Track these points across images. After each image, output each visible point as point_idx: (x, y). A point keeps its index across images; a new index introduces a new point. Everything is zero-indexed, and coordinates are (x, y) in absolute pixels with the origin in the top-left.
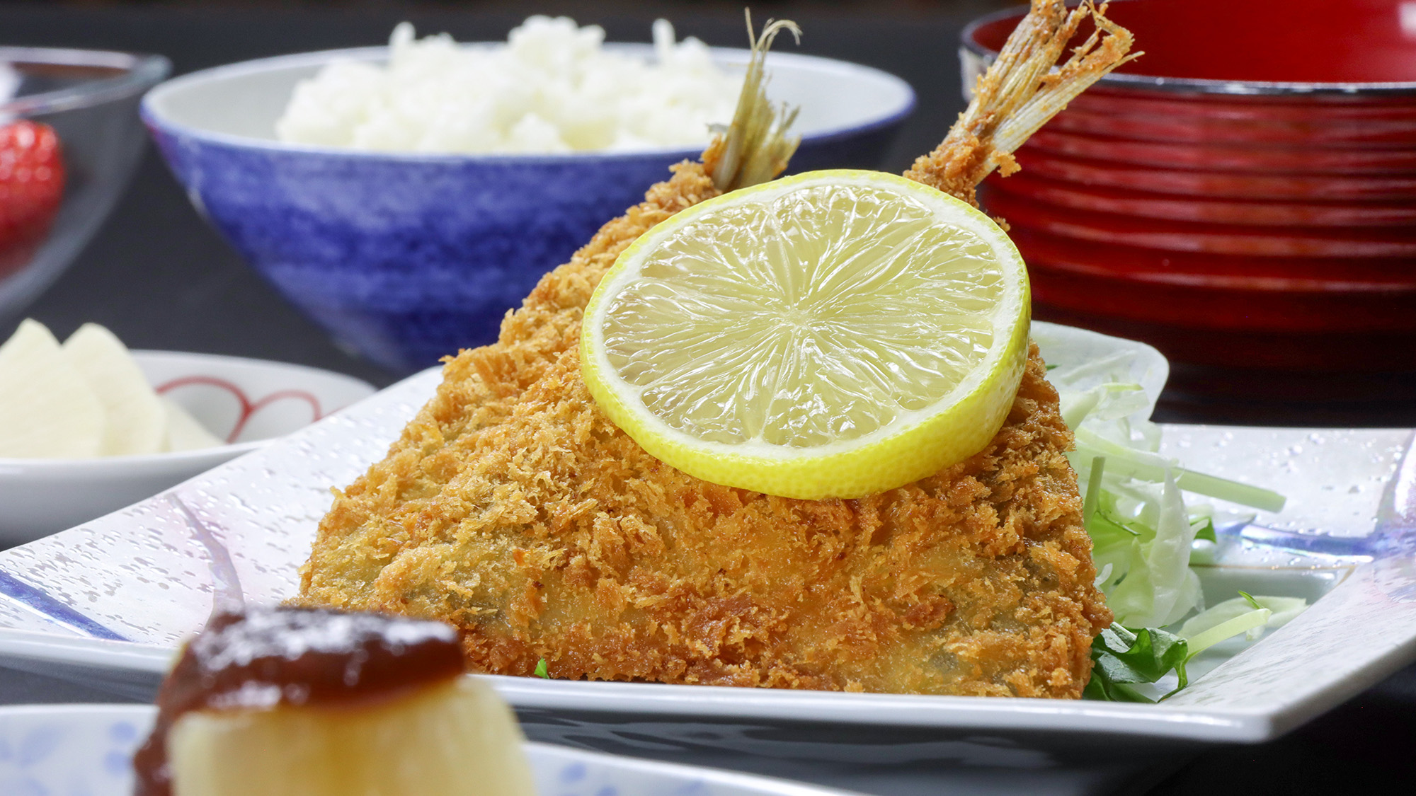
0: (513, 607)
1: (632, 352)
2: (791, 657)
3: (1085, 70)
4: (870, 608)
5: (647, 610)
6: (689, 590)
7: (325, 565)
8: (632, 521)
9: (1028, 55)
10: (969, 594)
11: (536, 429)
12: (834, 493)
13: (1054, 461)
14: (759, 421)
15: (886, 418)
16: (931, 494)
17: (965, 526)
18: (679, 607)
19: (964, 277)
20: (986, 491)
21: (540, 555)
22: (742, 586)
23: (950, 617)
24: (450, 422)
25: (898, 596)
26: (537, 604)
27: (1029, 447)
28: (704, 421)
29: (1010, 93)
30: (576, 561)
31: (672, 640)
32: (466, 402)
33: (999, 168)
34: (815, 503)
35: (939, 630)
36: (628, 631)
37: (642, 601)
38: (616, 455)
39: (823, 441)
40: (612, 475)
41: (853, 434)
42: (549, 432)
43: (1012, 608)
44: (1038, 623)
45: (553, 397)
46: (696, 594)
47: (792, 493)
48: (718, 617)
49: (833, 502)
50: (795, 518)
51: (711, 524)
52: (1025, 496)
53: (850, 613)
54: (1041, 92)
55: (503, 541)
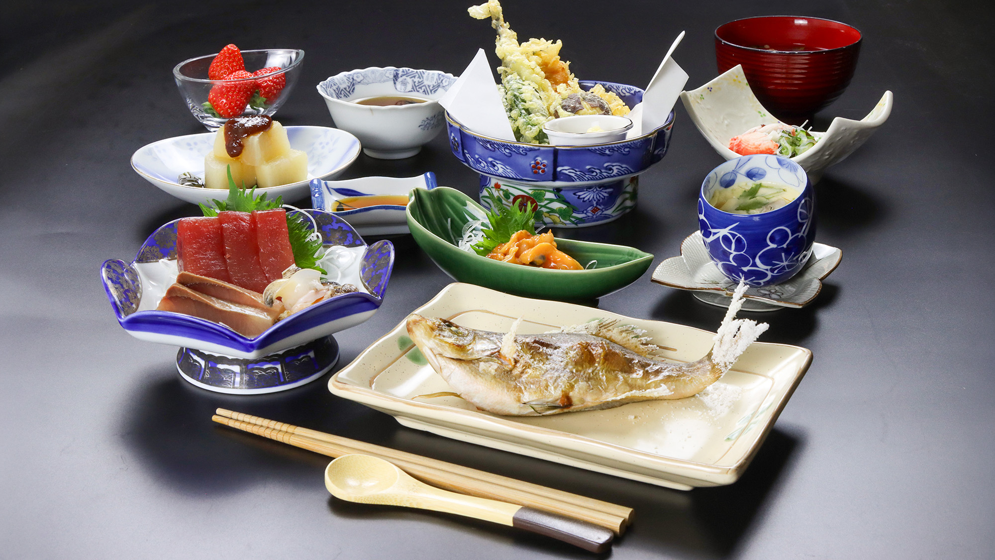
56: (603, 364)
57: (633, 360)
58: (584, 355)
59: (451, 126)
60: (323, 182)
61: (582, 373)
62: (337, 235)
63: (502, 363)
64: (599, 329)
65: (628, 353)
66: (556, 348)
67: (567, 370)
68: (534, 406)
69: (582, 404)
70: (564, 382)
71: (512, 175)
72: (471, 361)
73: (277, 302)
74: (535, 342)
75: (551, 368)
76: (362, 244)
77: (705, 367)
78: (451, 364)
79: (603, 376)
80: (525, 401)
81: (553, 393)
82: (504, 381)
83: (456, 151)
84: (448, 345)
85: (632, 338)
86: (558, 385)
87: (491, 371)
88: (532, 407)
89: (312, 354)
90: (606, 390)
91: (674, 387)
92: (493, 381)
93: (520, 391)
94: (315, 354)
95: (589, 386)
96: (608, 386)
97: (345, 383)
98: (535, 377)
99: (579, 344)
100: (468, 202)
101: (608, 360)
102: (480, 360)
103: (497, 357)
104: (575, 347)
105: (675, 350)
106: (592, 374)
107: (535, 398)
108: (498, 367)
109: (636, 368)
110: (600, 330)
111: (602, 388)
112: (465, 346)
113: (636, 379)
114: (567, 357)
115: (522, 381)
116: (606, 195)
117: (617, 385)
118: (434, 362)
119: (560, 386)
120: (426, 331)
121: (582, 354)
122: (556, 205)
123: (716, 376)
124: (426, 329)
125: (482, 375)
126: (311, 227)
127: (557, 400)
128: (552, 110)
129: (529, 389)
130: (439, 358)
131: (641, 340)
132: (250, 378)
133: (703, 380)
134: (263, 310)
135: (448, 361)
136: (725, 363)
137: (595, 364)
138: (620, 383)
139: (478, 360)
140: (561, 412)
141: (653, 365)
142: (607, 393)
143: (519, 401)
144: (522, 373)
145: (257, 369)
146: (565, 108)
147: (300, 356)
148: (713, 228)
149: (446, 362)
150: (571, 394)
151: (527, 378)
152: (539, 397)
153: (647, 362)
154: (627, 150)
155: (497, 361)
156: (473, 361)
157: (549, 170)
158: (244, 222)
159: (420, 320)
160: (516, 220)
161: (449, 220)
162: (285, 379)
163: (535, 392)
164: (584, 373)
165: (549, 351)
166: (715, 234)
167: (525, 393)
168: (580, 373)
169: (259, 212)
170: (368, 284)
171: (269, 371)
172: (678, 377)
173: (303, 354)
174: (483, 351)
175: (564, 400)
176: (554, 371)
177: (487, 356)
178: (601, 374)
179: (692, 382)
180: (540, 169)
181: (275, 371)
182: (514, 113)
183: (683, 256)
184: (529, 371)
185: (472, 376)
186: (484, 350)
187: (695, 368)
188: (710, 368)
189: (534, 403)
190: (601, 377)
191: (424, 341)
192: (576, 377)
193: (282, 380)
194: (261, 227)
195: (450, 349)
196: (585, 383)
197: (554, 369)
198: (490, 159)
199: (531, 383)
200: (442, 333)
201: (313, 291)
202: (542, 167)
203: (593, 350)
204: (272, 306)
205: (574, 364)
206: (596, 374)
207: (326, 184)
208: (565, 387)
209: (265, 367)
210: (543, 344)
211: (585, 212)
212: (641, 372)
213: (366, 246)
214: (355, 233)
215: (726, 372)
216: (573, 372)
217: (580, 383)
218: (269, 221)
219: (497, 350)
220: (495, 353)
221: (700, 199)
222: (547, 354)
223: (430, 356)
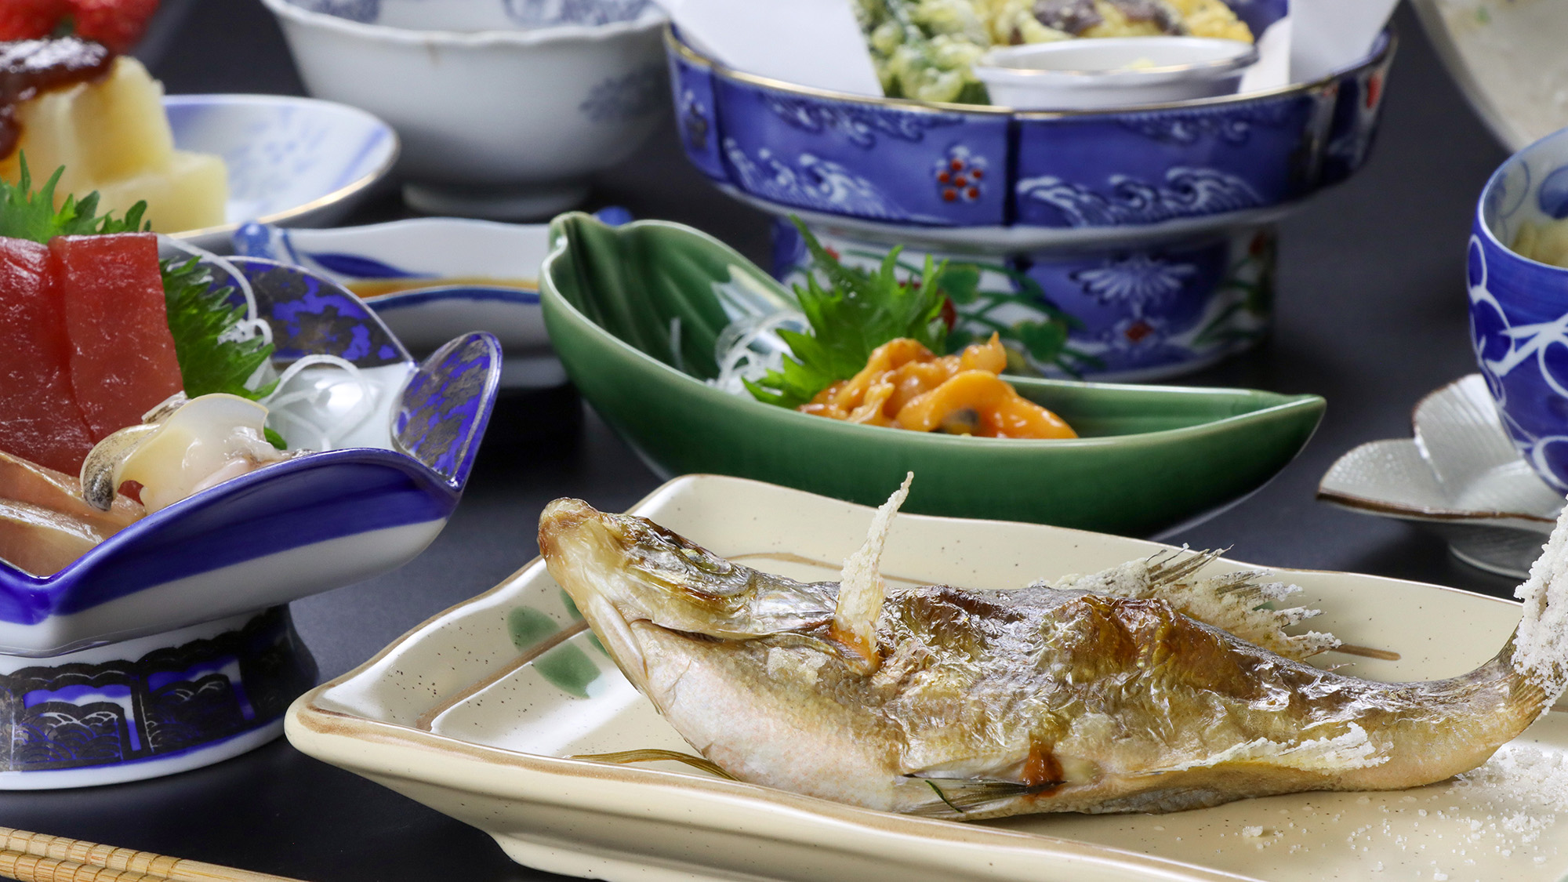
56: (1163, 660)
57: (1258, 661)
58: (1102, 634)
59: (684, 68)
60: (278, 233)
61: (1095, 687)
62: (321, 331)
63: (840, 655)
64: (1149, 583)
65: (1241, 645)
66: (1011, 619)
67: (1048, 675)
68: (942, 785)
69: (1096, 782)
70: (1036, 710)
71: (876, 207)
72: (744, 644)
73: (122, 502)
74: (945, 597)
75: (995, 671)
76: (397, 359)
77: (1489, 689)
78: (679, 650)
79: (1160, 697)
80: (912, 765)
81: (1002, 743)
82: (844, 706)
83: (699, 148)
84: (668, 590)
85: (1256, 609)
86: (1018, 719)
87: (805, 674)
88: (934, 787)
89: (232, 672)
90: (1171, 740)
91: (1391, 745)
92: (809, 703)
93: (899, 736)
94: (244, 672)
95: (1118, 726)
96: (1178, 732)
97: (339, 714)
98: (942, 694)
99: (1084, 599)
100: (735, 271)
101: (1178, 651)
102: (771, 641)
103: (824, 637)
104: (1071, 611)
105: (1394, 656)
106: (1127, 690)
107: (943, 757)
108: (828, 664)
109: (1267, 686)
110: (1151, 587)
111: (1159, 734)
112: (723, 599)
113: (1266, 716)
114: (1046, 639)
115: (904, 706)
116: (1172, 283)
117: (1207, 731)
118: (624, 644)
119: (1024, 722)
120: (601, 546)
121: (1095, 629)
122: (1016, 314)
123: (1527, 712)
124: (599, 540)
125: (776, 686)
126: (238, 298)
127: (1015, 766)
128: (1003, 27)
129: (926, 729)
130: (642, 633)
131: (1283, 615)
132: (30, 736)
133: (1485, 727)
134: (80, 517)
135: (668, 641)
136: (1556, 666)
137: (1135, 661)
138: (1216, 723)
139: (765, 641)
140: (1029, 810)
141: (1323, 680)
142: (1175, 752)
143: (893, 766)
144: (904, 682)
145: (54, 707)
146: (1044, 19)
147: (194, 673)
148: (1516, 322)
149: (662, 646)
150: (1060, 748)
151: (918, 696)
152: (959, 755)
153: (1302, 670)
154: (1240, 127)
155: (824, 646)
156: (747, 644)
157: (992, 189)
158: (25, 267)
159: (579, 515)
160: (887, 315)
161: (676, 325)
162: (144, 741)
163: (945, 739)
164: (1102, 686)
165: (991, 625)
166: (1522, 342)
167: (913, 743)
168: (1089, 685)
169: (72, 238)
170: (418, 451)
171: (94, 715)
172: (1402, 715)
173: (206, 667)
174: (778, 617)
175: (1038, 766)
176: (1005, 680)
177: (792, 631)
178: (1154, 691)
179: (1447, 732)
180: (962, 184)
181: (114, 716)
182: (885, 34)
183: (1419, 440)
184: (926, 677)
185: (745, 690)
186: (782, 613)
187: (1457, 691)
188: (1506, 689)
189: (941, 774)
190: (1154, 700)
191: (593, 577)
192: (1075, 698)
193: (136, 746)
194: (77, 280)
195: (676, 603)
196: (1105, 716)
197: (1004, 673)
198: (807, 160)
199: (932, 713)
200: (651, 557)
201: (242, 461)
202: (970, 178)
203: (1129, 619)
204: (107, 508)
205: (1068, 656)
206: (1138, 692)
207: (286, 240)
208: (1040, 725)
209: (82, 701)
210: (972, 607)
211: (1106, 335)
212: (1284, 698)
213: (411, 364)
214: (377, 326)
215: (1559, 694)
216: (1065, 683)
217: (1089, 715)
218: (104, 264)
219: (823, 618)
220: (818, 625)
221: (1475, 239)
222: (983, 632)
223: (610, 626)
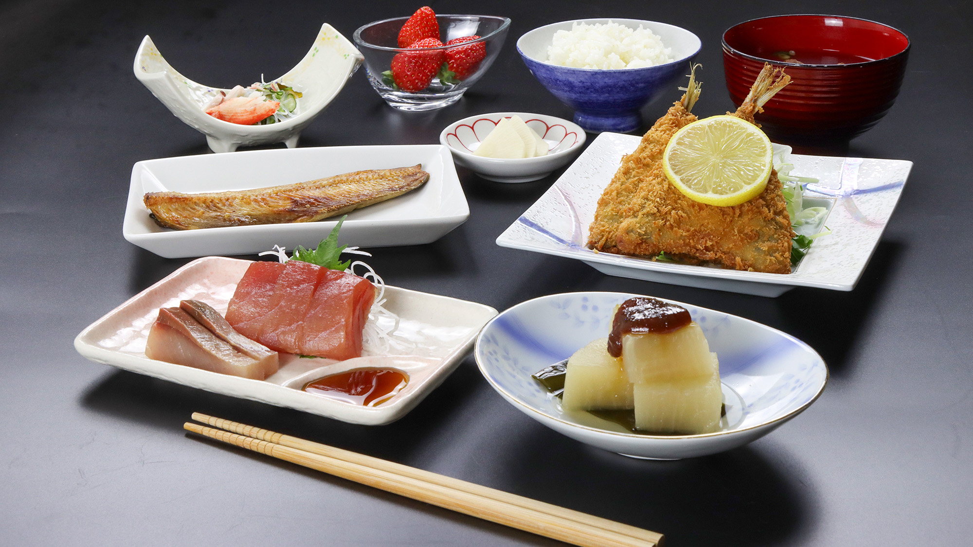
0: (654, 236)
1: (677, 166)
2: (721, 249)
3: (779, 86)
4: (740, 236)
5: (685, 236)
6: (695, 230)
7: (601, 215)
8: (680, 212)
9: (764, 80)
10: (763, 231)
11: (654, 186)
12: (729, 205)
13: (779, 193)
14: (710, 186)
15: (742, 187)
16: (752, 205)
17: (760, 213)
18: (693, 235)
19: (757, 147)
20: (765, 203)
21: (659, 222)
22: (708, 229)
23: (759, 238)
24: (626, 175)
25: (746, 232)
26: (659, 235)
27: (773, 189)
28: (697, 187)
29: (760, 91)
30: (668, 223)
31: (692, 244)
32: (630, 169)
33: (758, 111)
34: (724, 207)
35: (757, 241)
36: (682, 242)
37: (684, 234)
38: (675, 194)
39: (727, 193)
40: (674, 199)
41: (734, 191)
42: (658, 187)
43: (773, 235)
44: (780, 239)
45: (657, 176)
46: (697, 232)
47: (719, 205)
48: (703, 238)
49: (729, 207)
50: (719, 211)
51: (699, 212)
52: (773, 203)
53: (735, 237)
54: (768, 91)
55: (650, 218)
